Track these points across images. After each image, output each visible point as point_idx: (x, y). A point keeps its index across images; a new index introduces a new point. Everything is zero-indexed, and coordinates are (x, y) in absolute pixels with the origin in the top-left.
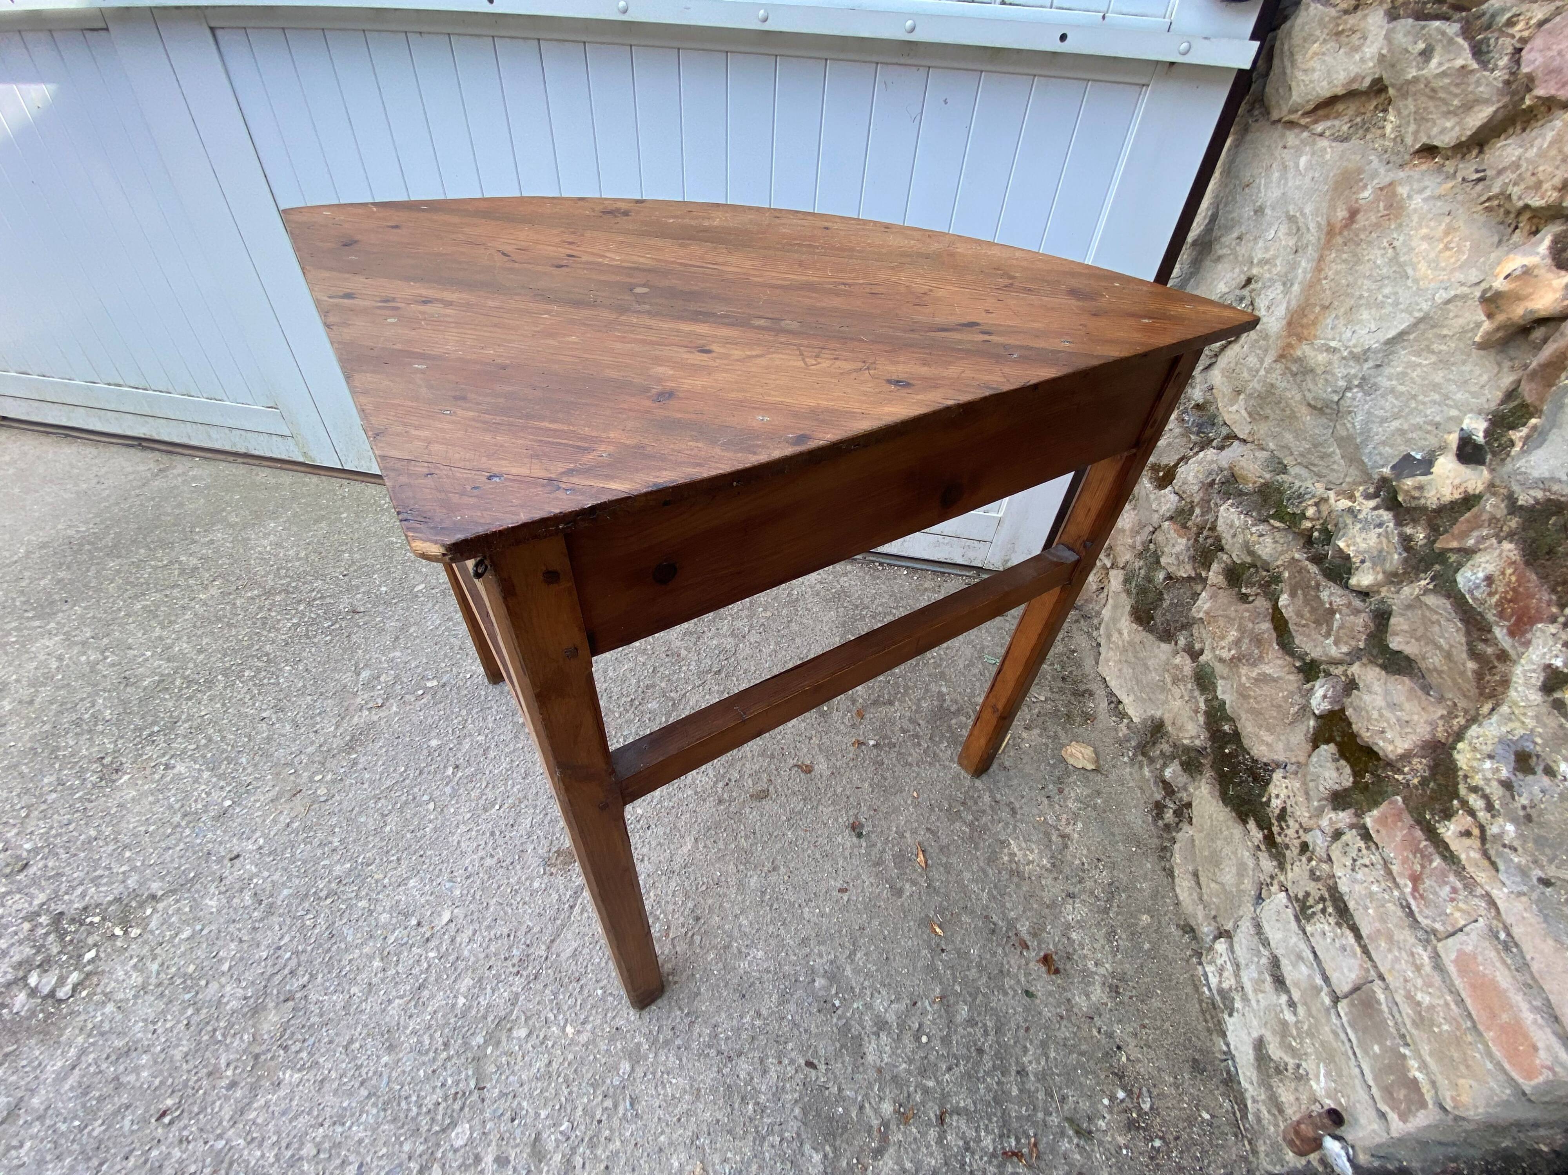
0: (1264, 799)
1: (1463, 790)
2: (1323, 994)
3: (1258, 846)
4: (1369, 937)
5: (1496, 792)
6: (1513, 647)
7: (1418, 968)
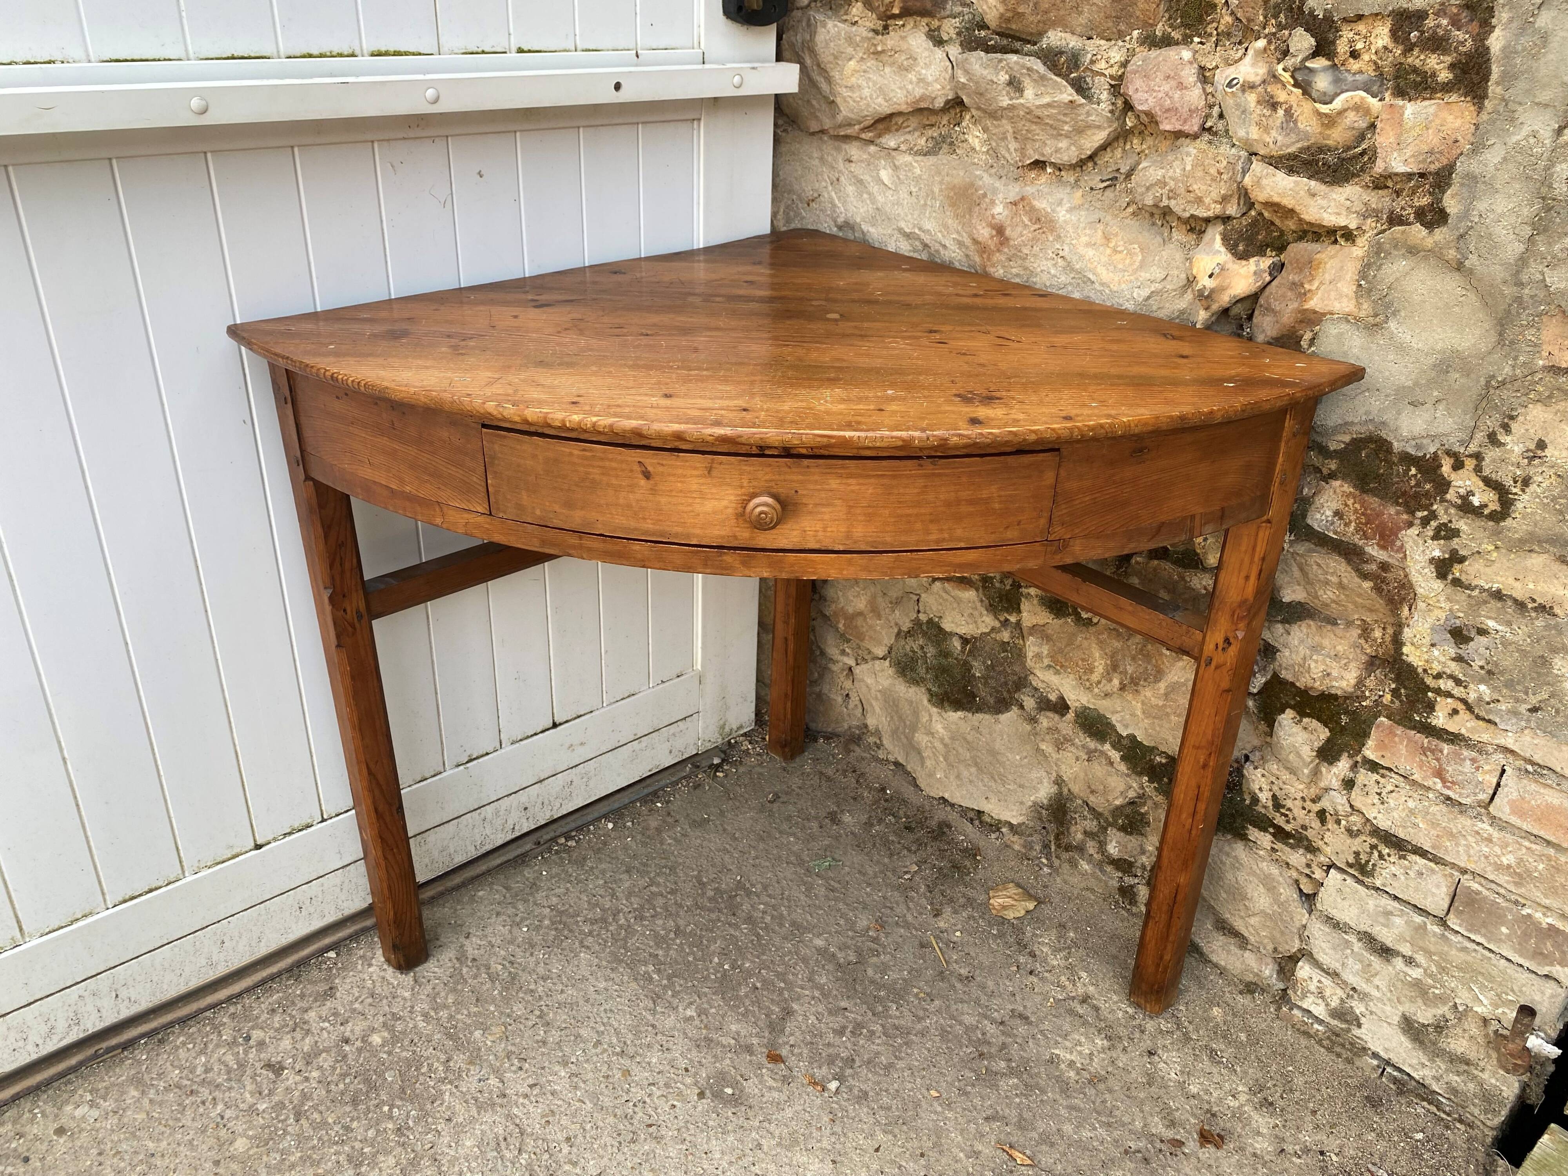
0: (1247, 802)
1: (1429, 681)
2: (1429, 926)
3: (1273, 848)
4: (1433, 847)
5: (1453, 668)
6: (1390, 556)
7: (1489, 840)
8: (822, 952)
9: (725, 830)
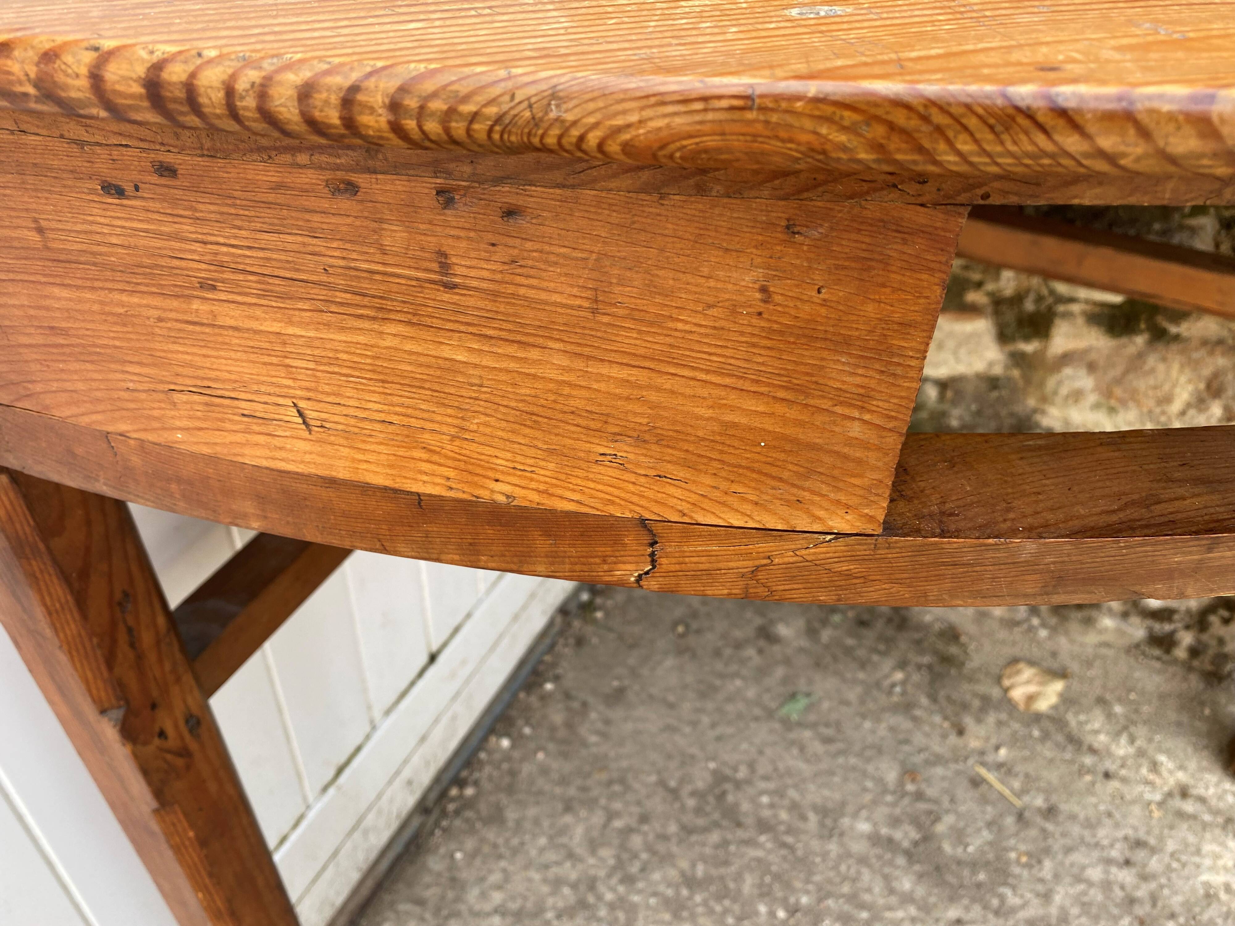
8: (875, 839)
9: (651, 697)
